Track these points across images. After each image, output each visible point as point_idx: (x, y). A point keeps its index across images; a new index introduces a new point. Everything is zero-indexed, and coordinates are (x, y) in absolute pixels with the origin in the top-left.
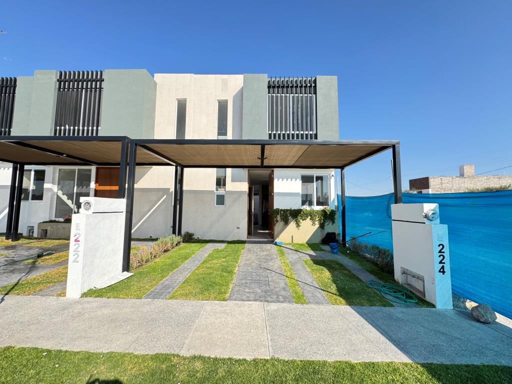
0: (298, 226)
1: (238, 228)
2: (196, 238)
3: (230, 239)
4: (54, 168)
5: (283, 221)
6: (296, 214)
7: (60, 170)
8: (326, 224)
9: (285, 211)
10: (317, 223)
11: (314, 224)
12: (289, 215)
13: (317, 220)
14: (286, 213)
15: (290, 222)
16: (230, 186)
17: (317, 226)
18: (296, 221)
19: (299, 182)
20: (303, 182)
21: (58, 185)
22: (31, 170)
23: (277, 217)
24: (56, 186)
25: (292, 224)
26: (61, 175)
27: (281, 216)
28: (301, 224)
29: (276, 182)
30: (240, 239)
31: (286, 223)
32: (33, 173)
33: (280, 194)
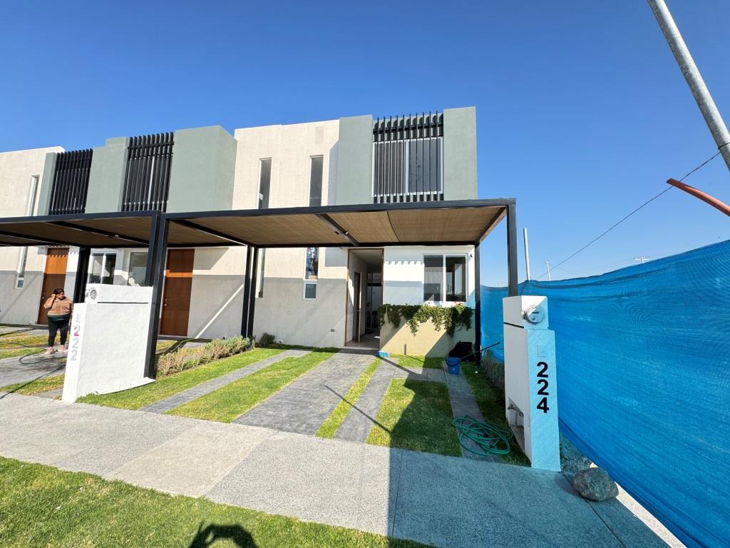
0: (414, 330)
1: (333, 331)
2: (278, 342)
3: (321, 346)
4: (125, 252)
5: (391, 323)
6: (409, 313)
7: (132, 253)
8: (457, 329)
9: (396, 308)
10: (443, 327)
11: (438, 329)
12: (400, 314)
13: (443, 321)
14: (397, 311)
15: (402, 326)
16: (323, 272)
17: (443, 331)
18: (411, 323)
19: (421, 266)
20: (426, 266)
21: (130, 271)
22: (102, 255)
23: (383, 317)
24: (127, 273)
25: (405, 328)
26: (133, 259)
27: (388, 315)
28: (418, 328)
29: (386, 266)
30: (335, 347)
31: (397, 325)
32: (105, 257)
33: (392, 284)
